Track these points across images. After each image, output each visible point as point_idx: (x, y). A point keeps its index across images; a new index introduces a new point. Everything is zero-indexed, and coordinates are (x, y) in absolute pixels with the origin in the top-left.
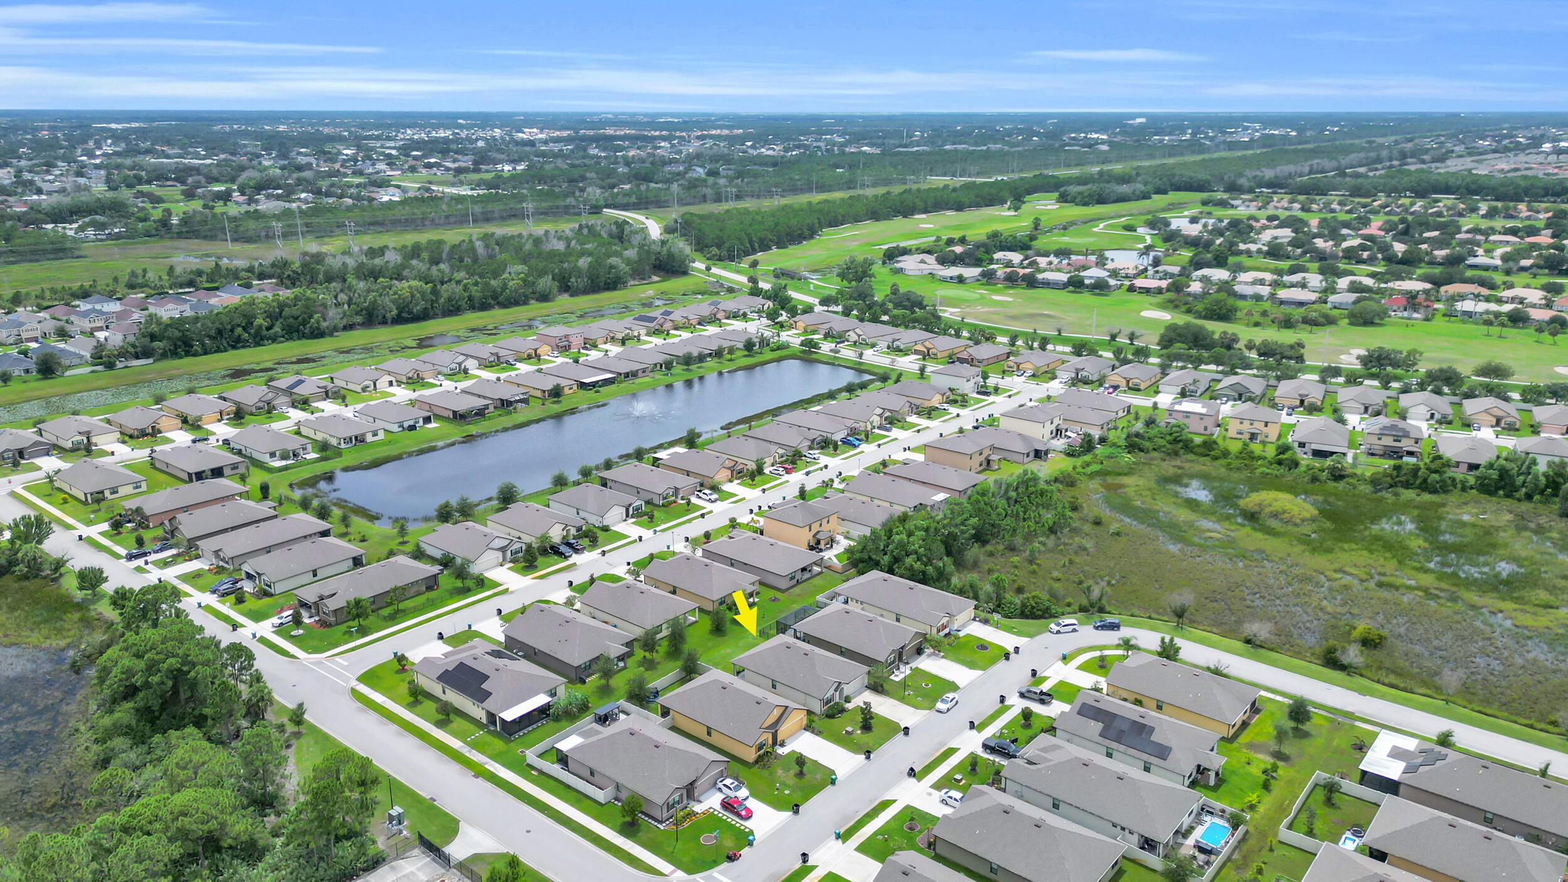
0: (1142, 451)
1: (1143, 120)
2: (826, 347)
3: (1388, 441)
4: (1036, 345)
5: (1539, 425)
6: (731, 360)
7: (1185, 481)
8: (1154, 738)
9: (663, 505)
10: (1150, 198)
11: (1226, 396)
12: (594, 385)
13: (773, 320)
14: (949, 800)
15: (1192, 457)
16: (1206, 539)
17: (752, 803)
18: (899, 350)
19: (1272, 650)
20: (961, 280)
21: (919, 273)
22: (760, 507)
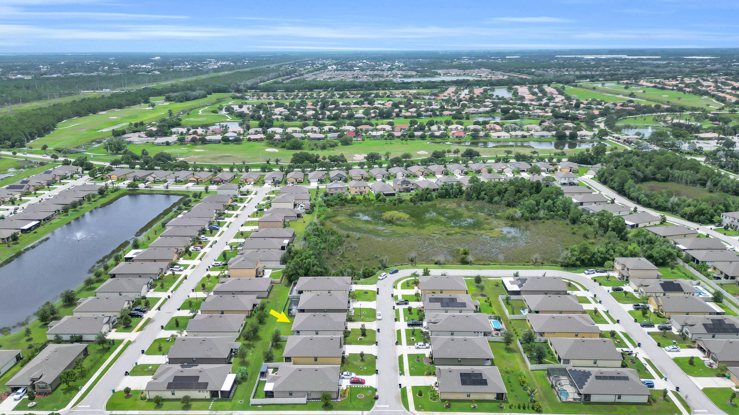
0: (331, 206)
1: (159, 58)
2: (141, 186)
3: (404, 186)
4: (243, 170)
5: (434, 172)
6: (95, 201)
7: (357, 214)
8: (458, 301)
9: (159, 279)
10: (206, 97)
11: (336, 179)
12: (30, 229)
13: (93, 176)
14: (420, 347)
15: (349, 205)
16: (385, 233)
17: (361, 377)
18: (180, 182)
19: (444, 264)
20: (168, 144)
21: (142, 142)
22: (209, 267)
